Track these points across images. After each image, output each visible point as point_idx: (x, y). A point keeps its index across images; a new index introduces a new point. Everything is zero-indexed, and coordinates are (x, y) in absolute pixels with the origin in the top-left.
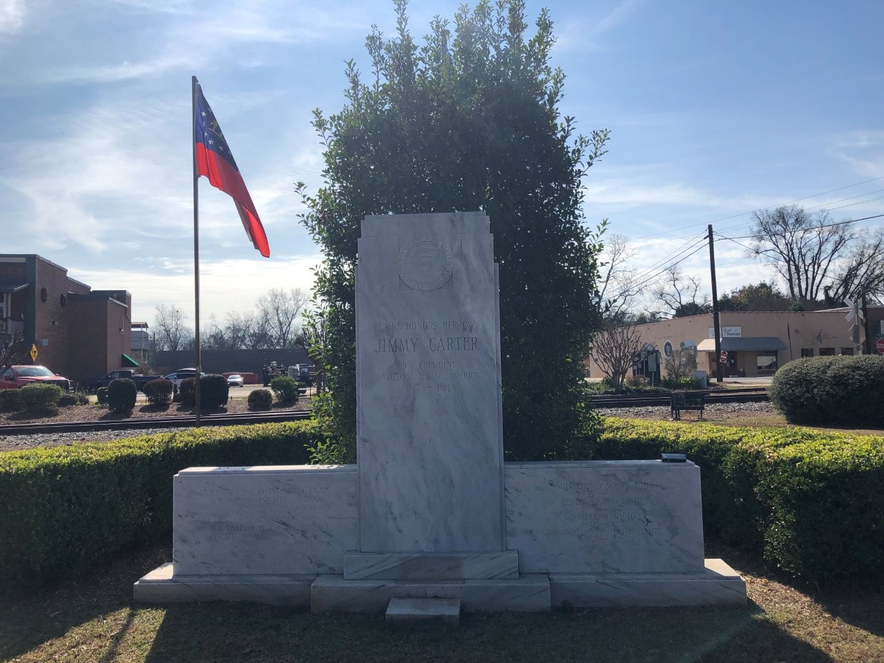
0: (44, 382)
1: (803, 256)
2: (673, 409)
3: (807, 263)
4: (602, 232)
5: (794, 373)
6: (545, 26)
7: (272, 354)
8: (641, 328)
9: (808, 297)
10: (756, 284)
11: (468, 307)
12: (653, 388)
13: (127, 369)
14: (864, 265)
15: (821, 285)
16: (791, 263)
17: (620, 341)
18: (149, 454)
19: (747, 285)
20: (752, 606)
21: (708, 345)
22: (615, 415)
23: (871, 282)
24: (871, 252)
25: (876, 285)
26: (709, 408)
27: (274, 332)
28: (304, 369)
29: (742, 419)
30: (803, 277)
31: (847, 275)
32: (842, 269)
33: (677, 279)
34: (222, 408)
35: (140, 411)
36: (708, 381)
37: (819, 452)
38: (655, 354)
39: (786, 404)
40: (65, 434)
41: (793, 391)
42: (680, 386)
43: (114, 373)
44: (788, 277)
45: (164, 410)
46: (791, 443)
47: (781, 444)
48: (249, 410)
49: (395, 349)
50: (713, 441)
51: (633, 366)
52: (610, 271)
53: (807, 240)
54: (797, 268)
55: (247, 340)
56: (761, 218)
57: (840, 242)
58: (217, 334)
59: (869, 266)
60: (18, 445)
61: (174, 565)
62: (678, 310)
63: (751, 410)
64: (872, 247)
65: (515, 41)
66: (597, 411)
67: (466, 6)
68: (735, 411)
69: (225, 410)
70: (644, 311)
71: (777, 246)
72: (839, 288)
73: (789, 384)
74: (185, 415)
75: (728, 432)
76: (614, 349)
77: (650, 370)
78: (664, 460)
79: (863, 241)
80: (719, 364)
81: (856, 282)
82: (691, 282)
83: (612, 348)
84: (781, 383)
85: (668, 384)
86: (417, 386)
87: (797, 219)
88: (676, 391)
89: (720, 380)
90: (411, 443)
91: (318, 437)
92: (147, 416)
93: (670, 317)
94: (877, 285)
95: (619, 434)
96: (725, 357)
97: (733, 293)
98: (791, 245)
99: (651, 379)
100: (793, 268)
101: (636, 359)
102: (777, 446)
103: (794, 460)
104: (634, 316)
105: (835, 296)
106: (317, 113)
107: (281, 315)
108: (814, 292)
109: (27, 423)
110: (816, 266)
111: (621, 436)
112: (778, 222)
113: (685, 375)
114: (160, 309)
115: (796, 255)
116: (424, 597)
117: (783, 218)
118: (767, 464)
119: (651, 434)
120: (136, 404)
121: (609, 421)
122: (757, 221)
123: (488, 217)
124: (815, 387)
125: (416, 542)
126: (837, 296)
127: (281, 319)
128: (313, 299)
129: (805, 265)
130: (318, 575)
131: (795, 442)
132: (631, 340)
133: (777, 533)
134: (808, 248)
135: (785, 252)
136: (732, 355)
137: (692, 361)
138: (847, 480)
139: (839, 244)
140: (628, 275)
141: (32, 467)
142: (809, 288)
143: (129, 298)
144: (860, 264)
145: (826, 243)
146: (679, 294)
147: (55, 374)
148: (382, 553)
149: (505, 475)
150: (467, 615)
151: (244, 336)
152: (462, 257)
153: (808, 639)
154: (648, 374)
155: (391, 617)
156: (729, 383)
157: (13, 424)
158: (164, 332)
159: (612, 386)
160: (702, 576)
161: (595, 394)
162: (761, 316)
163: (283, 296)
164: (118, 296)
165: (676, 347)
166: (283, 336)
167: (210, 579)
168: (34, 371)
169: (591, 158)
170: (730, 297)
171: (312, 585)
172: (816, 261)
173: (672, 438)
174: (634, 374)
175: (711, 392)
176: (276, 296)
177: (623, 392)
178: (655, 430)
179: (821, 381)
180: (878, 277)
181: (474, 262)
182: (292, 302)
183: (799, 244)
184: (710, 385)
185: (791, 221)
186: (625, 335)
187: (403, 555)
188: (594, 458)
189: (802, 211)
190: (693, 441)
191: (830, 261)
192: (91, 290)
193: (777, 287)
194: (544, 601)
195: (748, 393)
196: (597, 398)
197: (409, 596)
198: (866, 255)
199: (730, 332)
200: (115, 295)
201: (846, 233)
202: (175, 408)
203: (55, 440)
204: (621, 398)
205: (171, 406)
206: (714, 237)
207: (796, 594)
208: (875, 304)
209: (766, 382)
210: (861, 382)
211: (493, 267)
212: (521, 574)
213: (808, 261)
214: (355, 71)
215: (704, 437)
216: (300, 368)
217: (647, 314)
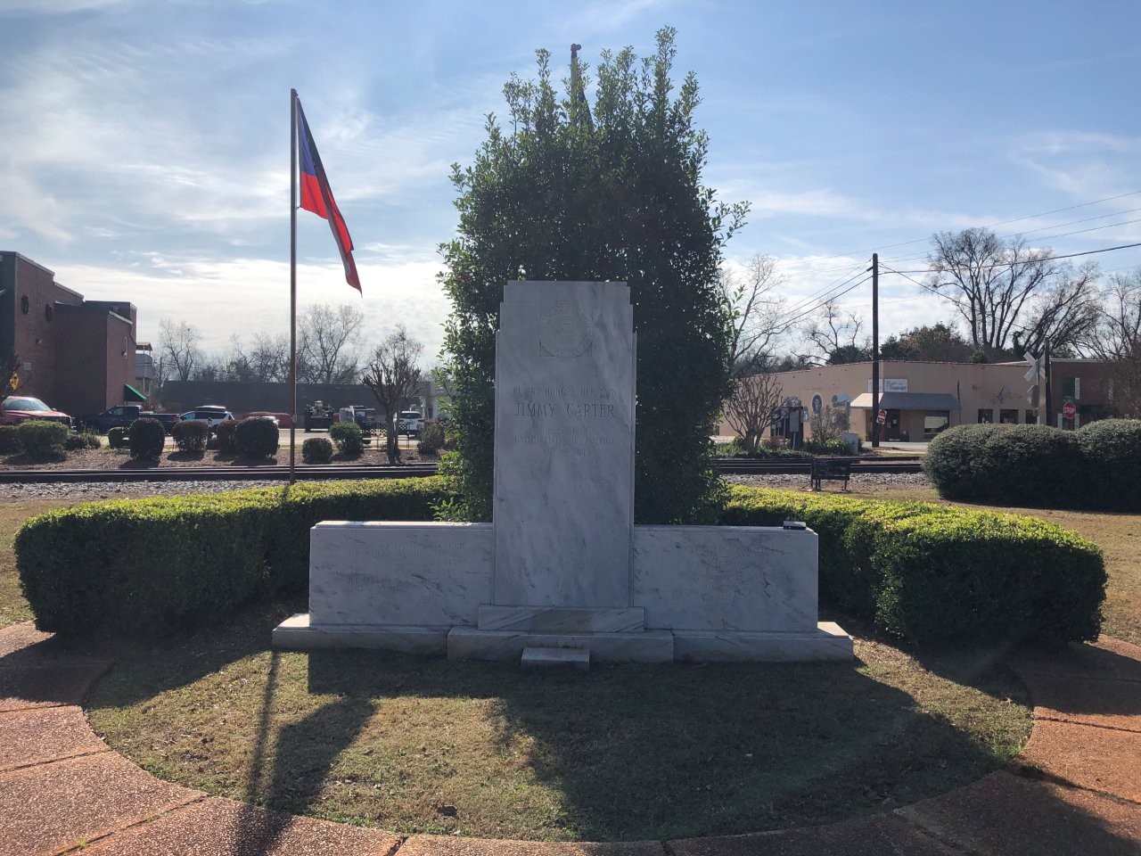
0: (40, 418)
1: (990, 293)
2: (813, 478)
3: (995, 302)
4: (739, 298)
5: (951, 442)
6: (690, 89)
7: (312, 391)
8: (784, 377)
9: (994, 345)
10: (931, 325)
11: (606, 375)
12: (793, 452)
13: (131, 404)
14: (1064, 307)
15: (1010, 330)
16: (976, 301)
17: (756, 395)
18: (270, 507)
19: (920, 327)
20: (858, 662)
21: (865, 400)
22: (745, 483)
23: (1071, 329)
24: (1074, 291)
25: (1076, 333)
26: (855, 478)
27: (314, 360)
28: (360, 413)
29: (892, 492)
30: (989, 319)
31: (1042, 320)
32: (1037, 311)
33: (834, 315)
34: (271, 459)
35: (169, 458)
36: (860, 444)
37: (930, 524)
38: (798, 412)
39: (939, 477)
40: (93, 484)
41: (948, 462)
42: (827, 451)
43: (116, 408)
44: (971, 319)
45: (200, 459)
46: (909, 516)
47: (899, 517)
48: (304, 462)
49: (534, 413)
50: (837, 512)
51: (771, 424)
52: (751, 302)
53: (998, 273)
54: (983, 307)
55: (280, 370)
56: (943, 243)
57: (1037, 278)
58: (240, 361)
59: (1070, 308)
60: (40, 494)
61: (311, 615)
62: (832, 354)
63: (904, 483)
64: (1075, 285)
65: (661, 102)
66: (724, 477)
67: (609, 51)
68: (885, 483)
69: (275, 462)
70: (791, 354)
71: (960, 279)
72: (1032, 334)
73: (944, 454)
74: (226, 466)
75: (853, 504)
76: (750, 403)
77: (791, 430)
78: (786, 528)
79: (1065, 277)
80: (876, 426)
81: (1053, 328)
82: (851, 319)
83: (747, 403)
84: (936, 453)
85: (812, 448)
86: (553, 450)
87: (986, 246)
88: (821, 457)
89: (876, 445)
90: (546, 504)
91: (439, 495)
92: (179, 466)
93: (822, 362)
94: (1079, 332)
95: (746, 502)
96: (884, 417)
97: (902, 335)
98: (976, 278)
99: (792, 441)
100: (977, 307)
101: (776, 417)
102: (895, 518)
103: (907, 531)
104: (778, 359)
105: (1026, 344)
106: (456, 167)
107: (324, 340)
108: (1001, 338)
109: (38, 469)
110: (1006, 307)
111: (748, 505)
112: (963, 249)
113: (832, 437)
114: (165, 325)
115: (983, 292)
116: (556, 646)
117: (970, 245)
118: (883, 535)
119: (778, 504)
120: (164, 450)
121: (736, 489)
122: (937, 246)
123: (629, 288)
124: (971, 460)
125: (548, 597)
126: (1028, 345)
127: (325, 345)
129: (992, 305)
130: (452, 626)
131: (913, 514)
132: (771, 393)
133: (887, 599)
134: (997, 284)
135: (969, 287)
136: (893, 414)
137: (843, 421)
138: (950, 550)
139: (1035, 280)
140: (773, 307)
141: (173, 514)
142: (996, 333)
143: (134, 312)
144: (1059, 306)
145: (1020, 277)
146: (836, 334)
147: (51, 408)
148: (516, 606)
149: (635, 537)
150: (596, 664)
151: (275, 365)
152: (602, 325)
153: (900, 686)
154: (789, 435)
155: (527, 662)
156: (888, 449)
157: (12, 469)
158: (170, 356)
159: (744, 449)
160: (814, 634)
161: (724, 457)
162: (934, 368)
163: (328, 315)
164: (119, 309)
165: (826, 402)
166: (328, 368)
167: (345, 628)
168: (28, 405)
169: (731, 229)
170: (898, 340)
171: (449, 634)
172: (1005, 301)
173: (799, 508)
174: (772, 434)
175: (862, 459)
176: (319, 314)
177: (758, 456)
178: (782, 500)
179: (979, 453)
180: (1079, 322)
181: (614, 332)
182: (340, 324)
183: (987, 277)
184: (861, 450)
185: (979, 248)
186: (764, 387)
187: (537, 608)
188: (720, 524)
189: (993, 236)
190: (818, 512)
191: (1022, 301)
192: (84, 300)
193: (956, 331)
194: (667, 654)
195: (905, 462)
196: (726, 462)
197: (542, 646)
198: (1068, 295)
199: (893, 386)
200: (116, 308)
201: (1044, 266)
202: (212, 456)
203: (84, 491)
204: (753, 462)
205: (206, 454)
206: (879, 269)
207: (899, 654)
208: (1074, 356)
209: (920, 449)
210: (1021, 454)
211: (632, 338)
212: (647, 629)
213: (997, 299)
214: (495, 126)
215: (830, 508)
216: (355, 412)
217: (795, 358)
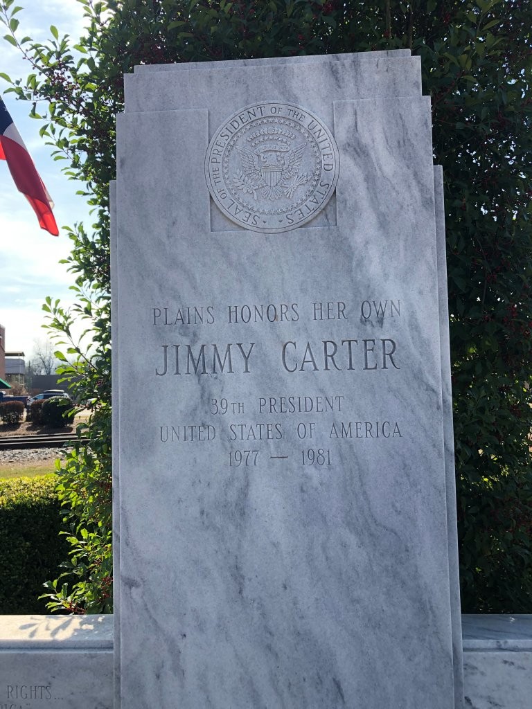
11: (374, 268)
45: (15, 429)
49: (202, 367)
86: (252, 455)
90: (240, 592)
128: (77, 286)
149: (465, 665)
152: (358, 150)
158: (39, 360)
181: (387, 163)
202: (26, 427)
205: (22, 425)
211: (432, 176)
